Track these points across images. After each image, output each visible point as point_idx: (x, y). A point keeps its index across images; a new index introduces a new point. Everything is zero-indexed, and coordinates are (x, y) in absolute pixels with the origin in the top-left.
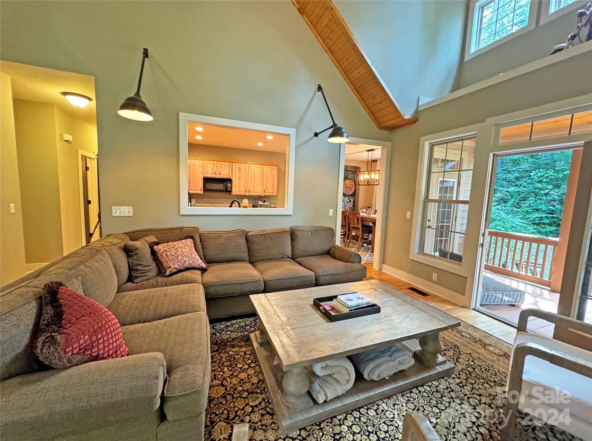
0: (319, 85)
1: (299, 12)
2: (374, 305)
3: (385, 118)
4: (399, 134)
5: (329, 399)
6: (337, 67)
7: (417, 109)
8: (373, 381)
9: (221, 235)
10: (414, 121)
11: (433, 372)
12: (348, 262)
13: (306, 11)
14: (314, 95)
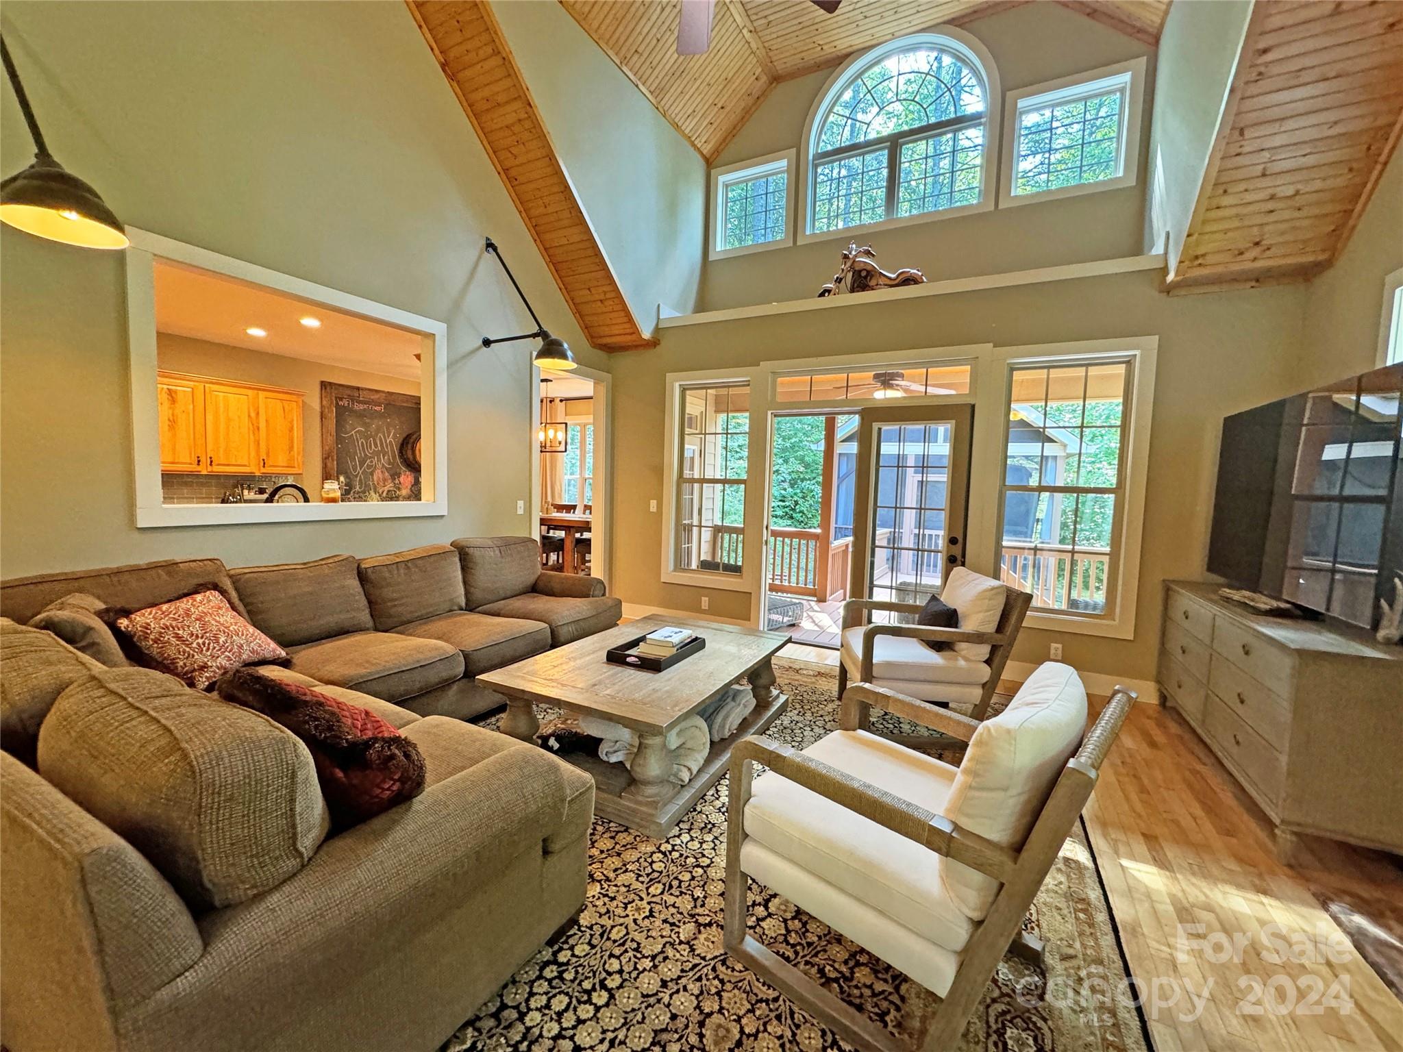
0: (488, 239)
1: (444, 70)
2: (696, 639)
3: (606, 331)
4: (626, 362)
5: (695, 772)
6: (520, 212)
7: (657, 324)
8: (723, 740)
9: (291, 574)
10: (654, 343)
11: (774, 709)
12: (587, 596)
13: (461, 76)
14: (479, 258)
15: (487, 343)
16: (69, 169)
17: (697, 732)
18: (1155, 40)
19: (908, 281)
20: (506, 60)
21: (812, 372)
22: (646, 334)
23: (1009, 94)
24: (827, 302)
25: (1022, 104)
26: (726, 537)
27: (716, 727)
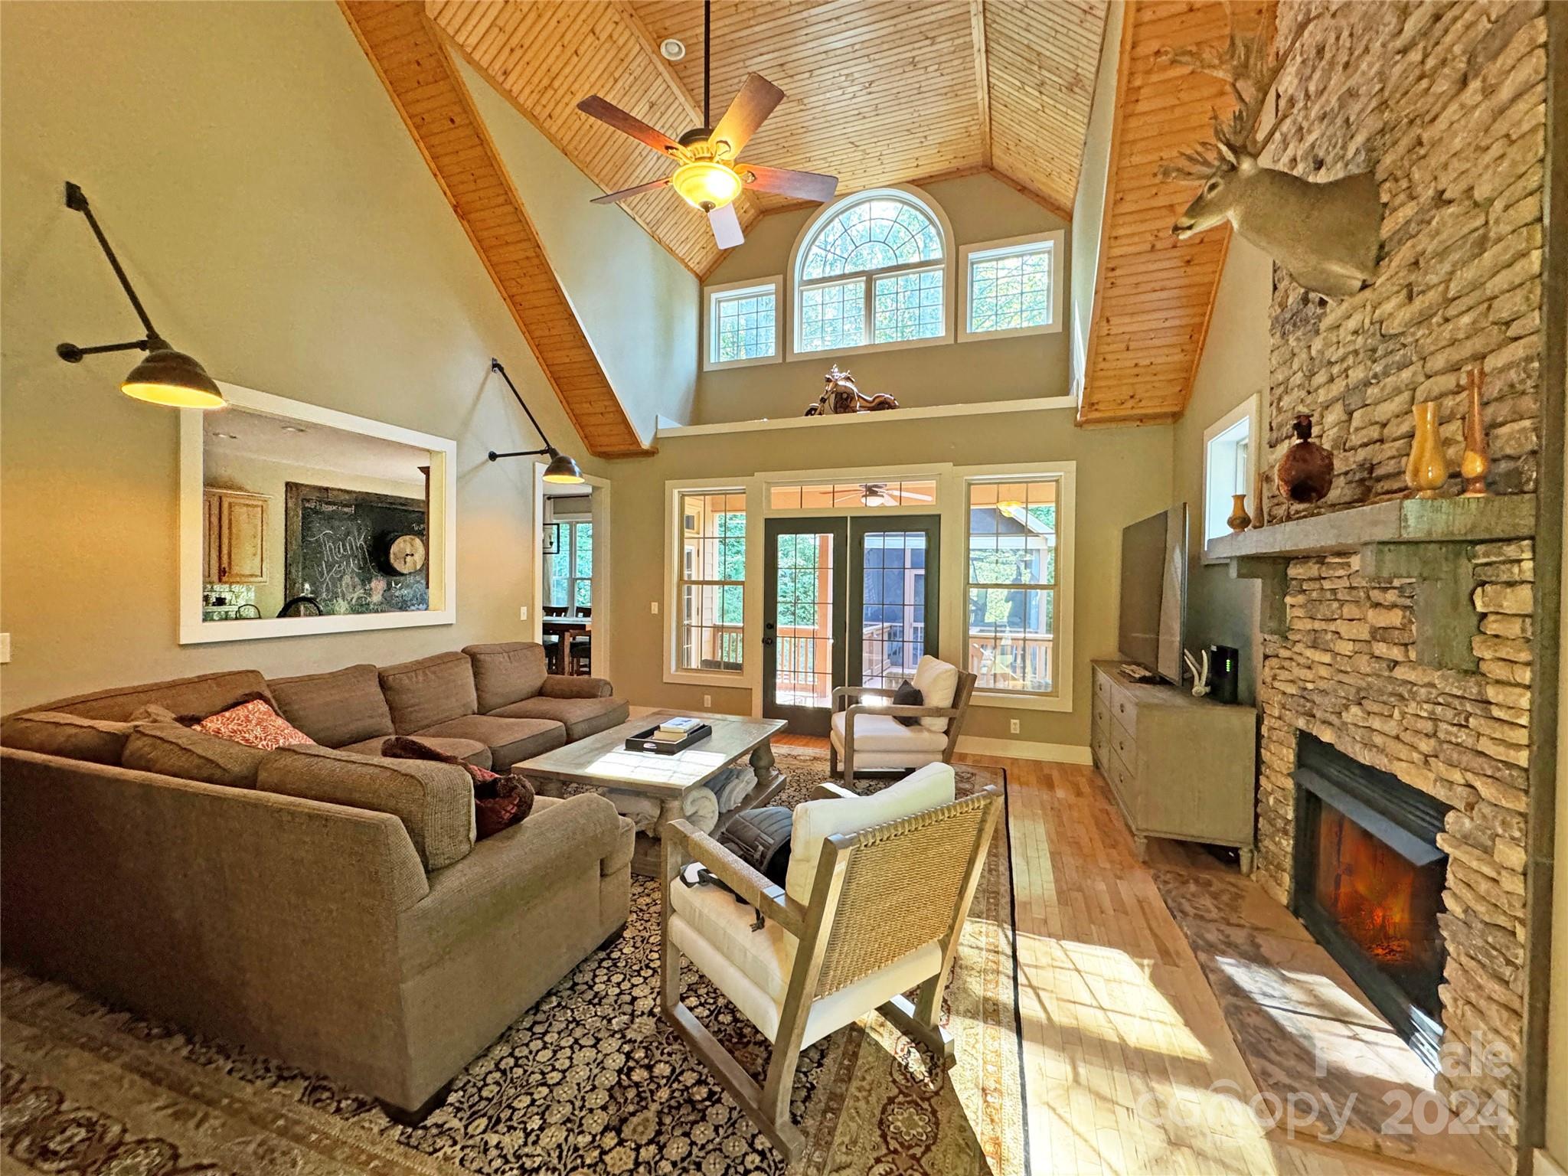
0: (493, 360)
1: (455, 211)
2: (704, 726)
3: (605, 439)
4: (626, 468)
6: (523, 333)
7: (656, 434)
10: (650, 453)
11: (773, 787)
12: (594, 696)
13: (472, 216)
14: (486, 379)
15: (493, 456)
16: (177, 347)
17: (707, 803)
18: (1069, 217)
19: (883, 405)
20: (518, 211)
21: (801, 483)
22: (646, 443)
23: (961, 248)
24: (815, 420)
25: (972, 256)
26: (726, 636)
27: (723, 799)
